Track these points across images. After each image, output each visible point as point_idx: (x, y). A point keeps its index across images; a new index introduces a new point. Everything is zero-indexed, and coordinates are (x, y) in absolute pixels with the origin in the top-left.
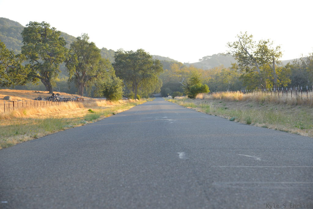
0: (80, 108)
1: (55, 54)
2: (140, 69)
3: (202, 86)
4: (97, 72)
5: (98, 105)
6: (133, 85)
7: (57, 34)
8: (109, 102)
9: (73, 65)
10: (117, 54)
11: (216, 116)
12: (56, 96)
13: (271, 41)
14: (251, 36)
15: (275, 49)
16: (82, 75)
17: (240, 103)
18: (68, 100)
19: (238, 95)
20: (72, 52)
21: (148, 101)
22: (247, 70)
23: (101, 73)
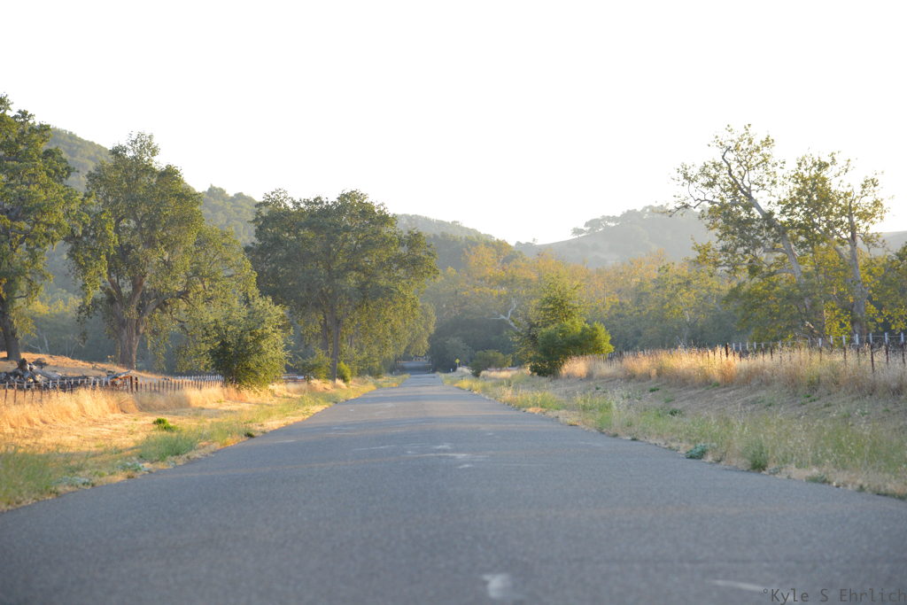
0: (121, 415)
1: (29, 211)
2: (348, 268)
3: (584, 329)
4: (188, 278)
5: (193, 403)
6: (325, 326)
7: (35, 136)
8: (232, 389)
9: (96, 254)
10: (265, 211)
11: (634, 439)
12: (31, 369)
13: (841, 161)
14: (767, 142)
15: (858, 190)
16: (130, 290)
17: (725, 392)
18: (76, 384)
19: (718, 361)
20: (95, 204)
21: (379, 387)
22: (753, 270)
23: (203, 282)
